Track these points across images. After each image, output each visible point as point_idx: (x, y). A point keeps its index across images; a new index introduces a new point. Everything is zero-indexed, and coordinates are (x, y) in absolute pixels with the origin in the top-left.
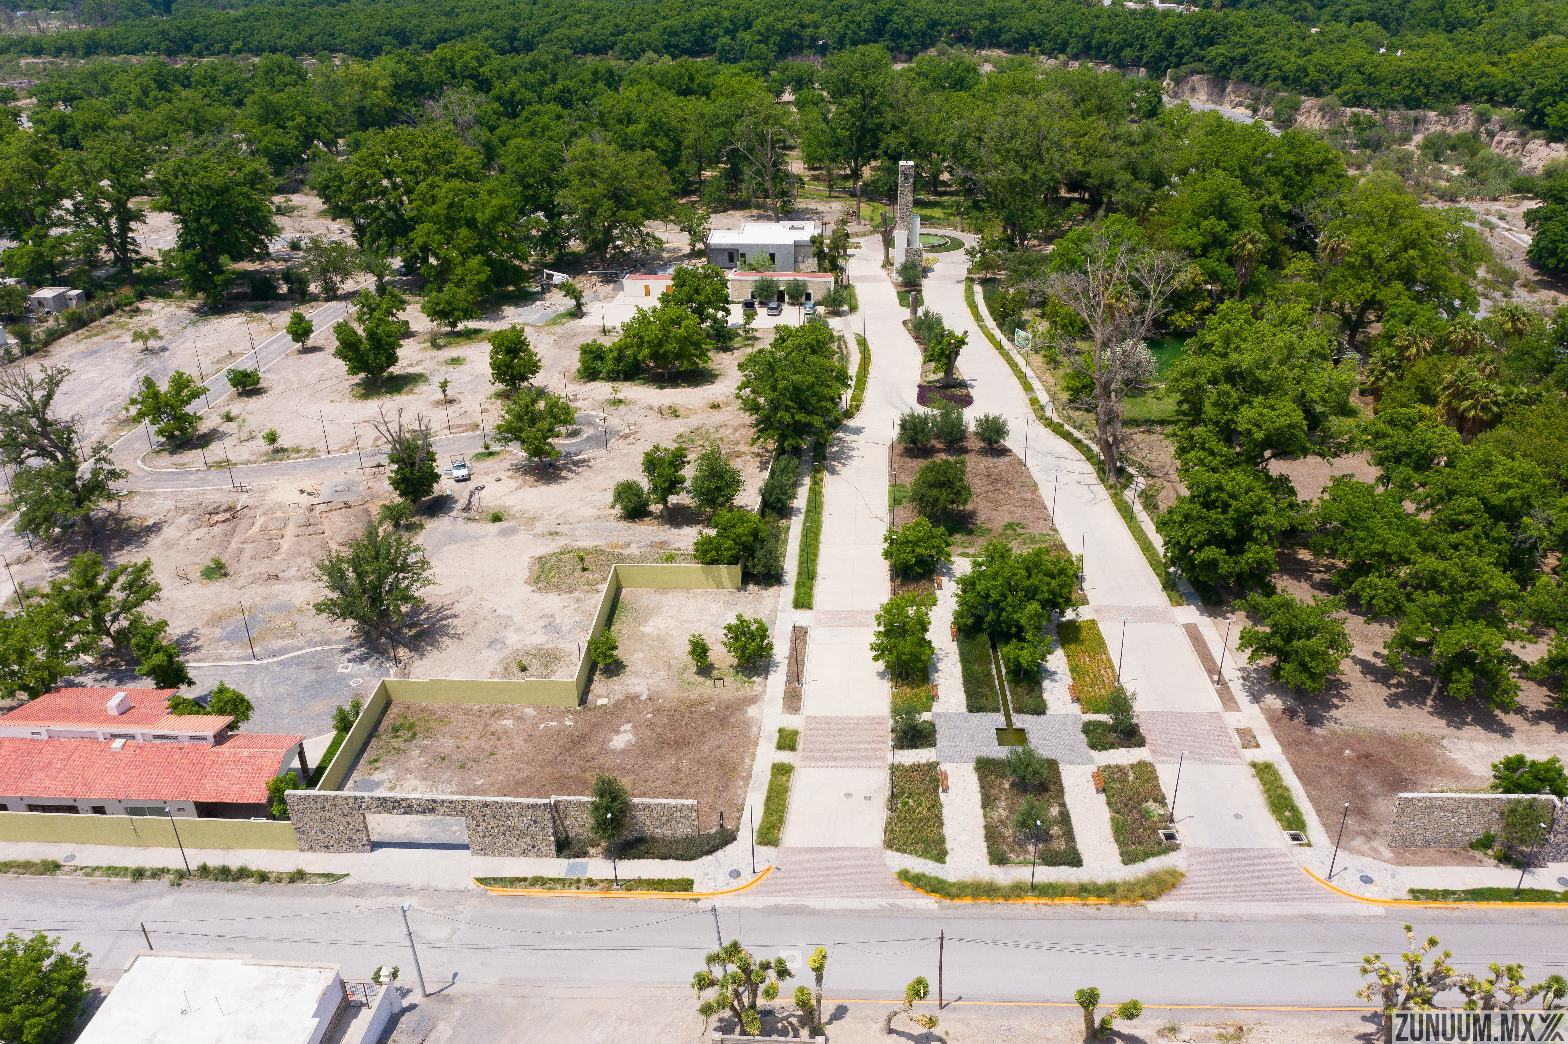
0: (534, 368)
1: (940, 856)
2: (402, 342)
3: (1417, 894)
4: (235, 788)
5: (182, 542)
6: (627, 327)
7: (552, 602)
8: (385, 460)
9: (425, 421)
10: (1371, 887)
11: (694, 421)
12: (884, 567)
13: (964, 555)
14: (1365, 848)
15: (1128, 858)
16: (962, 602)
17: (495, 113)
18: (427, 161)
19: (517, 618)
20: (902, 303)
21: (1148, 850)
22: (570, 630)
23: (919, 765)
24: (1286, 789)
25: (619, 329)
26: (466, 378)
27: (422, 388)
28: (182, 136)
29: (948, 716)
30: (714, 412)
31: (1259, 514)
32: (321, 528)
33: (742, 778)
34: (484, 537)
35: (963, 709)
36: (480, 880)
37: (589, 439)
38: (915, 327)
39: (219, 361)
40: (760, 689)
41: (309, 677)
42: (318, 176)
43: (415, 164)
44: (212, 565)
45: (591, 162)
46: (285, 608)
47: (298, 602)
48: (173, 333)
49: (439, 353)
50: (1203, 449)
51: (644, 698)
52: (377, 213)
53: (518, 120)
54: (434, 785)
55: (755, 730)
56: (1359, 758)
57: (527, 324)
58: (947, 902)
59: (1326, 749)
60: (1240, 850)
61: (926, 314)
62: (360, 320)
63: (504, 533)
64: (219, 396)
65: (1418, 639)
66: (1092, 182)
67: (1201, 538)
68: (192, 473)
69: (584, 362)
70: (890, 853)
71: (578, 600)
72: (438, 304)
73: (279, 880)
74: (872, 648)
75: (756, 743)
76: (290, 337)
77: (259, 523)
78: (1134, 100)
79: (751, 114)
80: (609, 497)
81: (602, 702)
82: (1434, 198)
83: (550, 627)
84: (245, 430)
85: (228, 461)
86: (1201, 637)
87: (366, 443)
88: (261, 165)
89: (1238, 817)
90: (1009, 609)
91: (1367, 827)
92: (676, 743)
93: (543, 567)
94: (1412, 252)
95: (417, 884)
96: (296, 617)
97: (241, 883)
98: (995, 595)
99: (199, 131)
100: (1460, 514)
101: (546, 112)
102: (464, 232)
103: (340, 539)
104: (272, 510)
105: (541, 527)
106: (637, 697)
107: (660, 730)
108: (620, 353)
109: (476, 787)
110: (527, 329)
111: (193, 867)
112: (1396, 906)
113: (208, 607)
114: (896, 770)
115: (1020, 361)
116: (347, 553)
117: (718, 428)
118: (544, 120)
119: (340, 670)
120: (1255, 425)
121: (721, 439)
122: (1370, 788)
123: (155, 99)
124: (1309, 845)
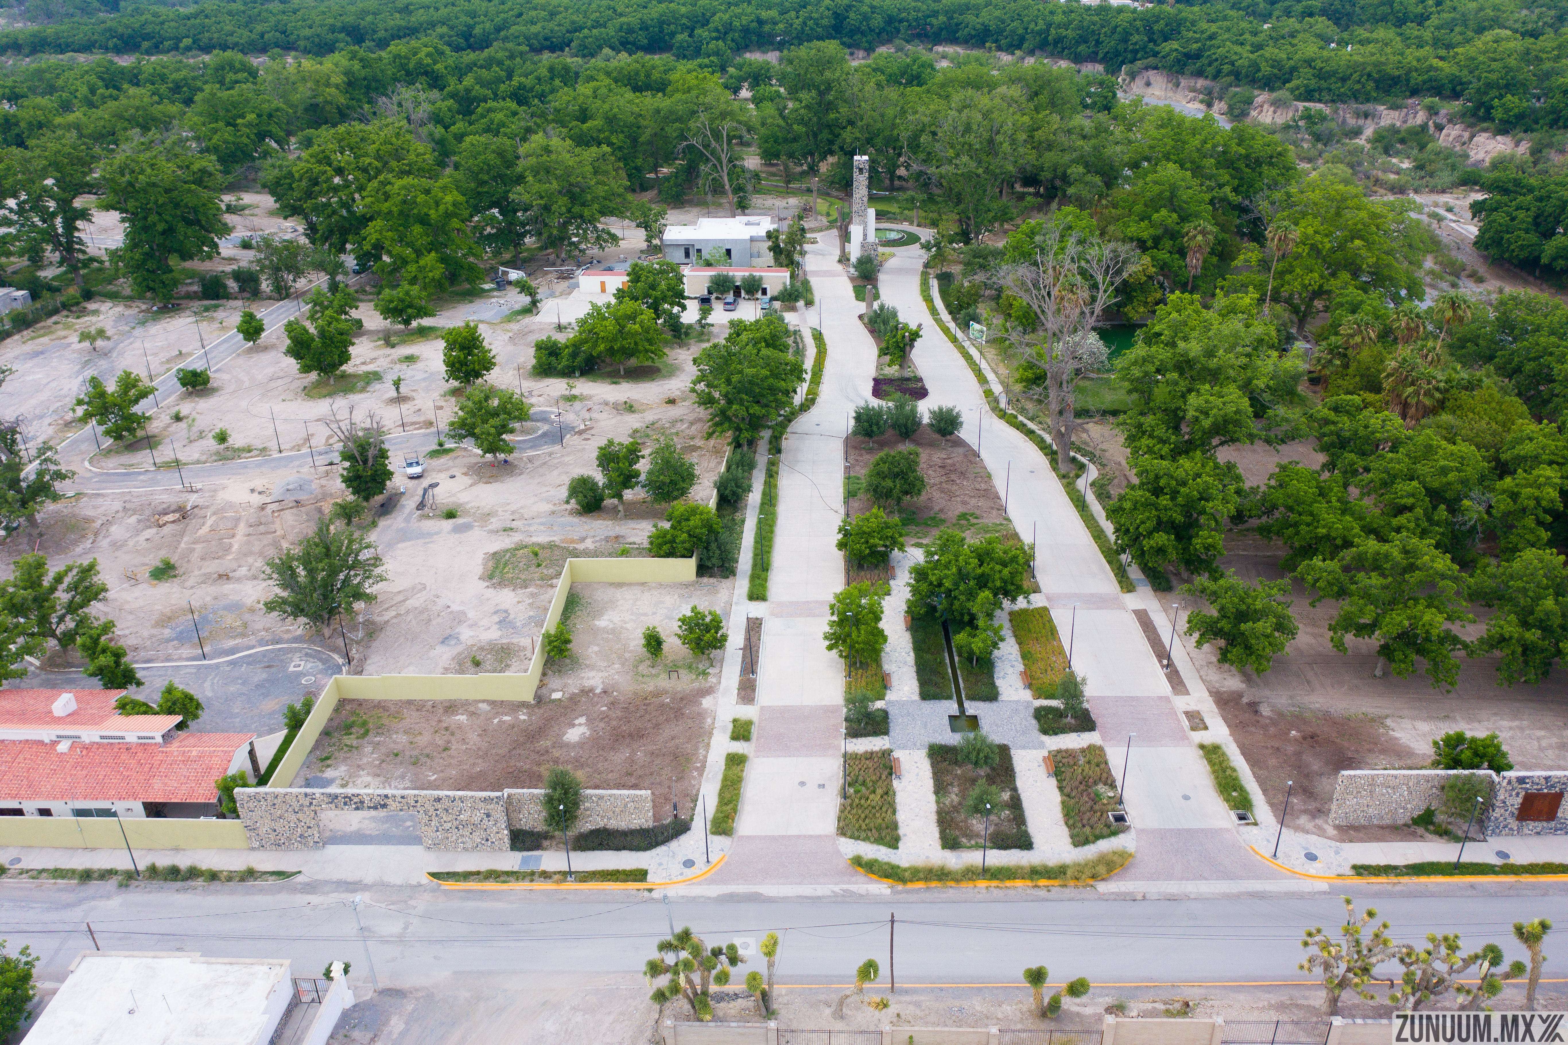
0: (488, 365)
1: (893, 843)
2: (355, 340)
3: (1361, 870)
4: (184, 787)
5: (131, 543)
6: (582, 322)
7: (507, 598)
8: (336, 457)
9: (377, 419)
10: (1316, 864)
11: (650, 417)
12: (838, 558)
13: (918, 545)
14: (1310, 826)
15: (1079, 841)
16: (915, 591)
17: (450, 110)
18: (378, 158)
19: (471, 614)
20: (858, 298)
21: (1097, 832)
22: (524, 626)
23: (872, 753)
24: (1234, 770)
25: (575, 325)
26: (420, 376)
27: (377, 386)
28: (129, 132)
29: (902, 704)
30: (670, 407)
31: (1207, 500)
32: (272, 527)
33: (697, 769)
34: (438, 533)
35: (916, 697)
36: (434, 875)
37: (544, 435)
38: (870, 320)
39: (168, 361)
40: (714, 680)
41: (260, 675)
42: (269, 172)
43: (367, 160)
44: (161, 566)
45: (545, 158)
46: (235, 607)
47: (249, 601)
48: (122, 334)
49: (393, 351)
50: (1151, 436)
51: (598, 691)
52: (330, 210)
53: (473, 117)
54: (387, 781)
55: (709, 720)
56: (1304, 738)
57: (482, 322)
58: (900, 887)
59: (1272, 730)
60: (1188, 831)
61: (882, 308)
62: (312, 318)
63: (458, 529)
64: (169, 396)
65: (1362, 621)
66: (1045, 175)
67: (1149, 525)
68: (140, 473)
69: (538, 358)
70: (843, 840)
71: (533, 595)
72: (392, 301)
73: (229, 879)
74: (826, 638)
75: (711, 734)
76: (241, 336)
77: (209, 522)
78: (1089, 95)
79: (706, 109)
80: (564, 493)
81: (556, 696)
82: (1382, 191)
83: (505, 621)
84: (195, 429)
85: (177, 461)
86: (1151, 622)
87: (319, 442)
88: (210, 162)
89: (1186, 798)
90: (962, 598)
91: (1312, 805)
92: (631, 735)
93: (498, 562)
94: (1357, 242)
95: (369, 879)
96: (247, 617)
97: (191, 883)
98: (947, 584)
99: (145, 128)
100: (1402, 497)
101: (501, 110)
102: (417, 229)
103: (291, 538)
104: (223, 509)
105: (495, 523)
106: (592, 690)
107: (614, 723)
108: (575, 347)
109: (430, 782)
110: (481, 326)
111: (141, 867)
112: (1339, 882)
113: (157, 607)
114: (849, 759)
115: (974, 352)
116: (297, 551)
117: (674, 422)
118: (499, 116)
119: (291, 669)
120: (1202, 412)
121: (677, 434)
122: (1315, 767)
123: (103, 97)
124: (1256, 824)
